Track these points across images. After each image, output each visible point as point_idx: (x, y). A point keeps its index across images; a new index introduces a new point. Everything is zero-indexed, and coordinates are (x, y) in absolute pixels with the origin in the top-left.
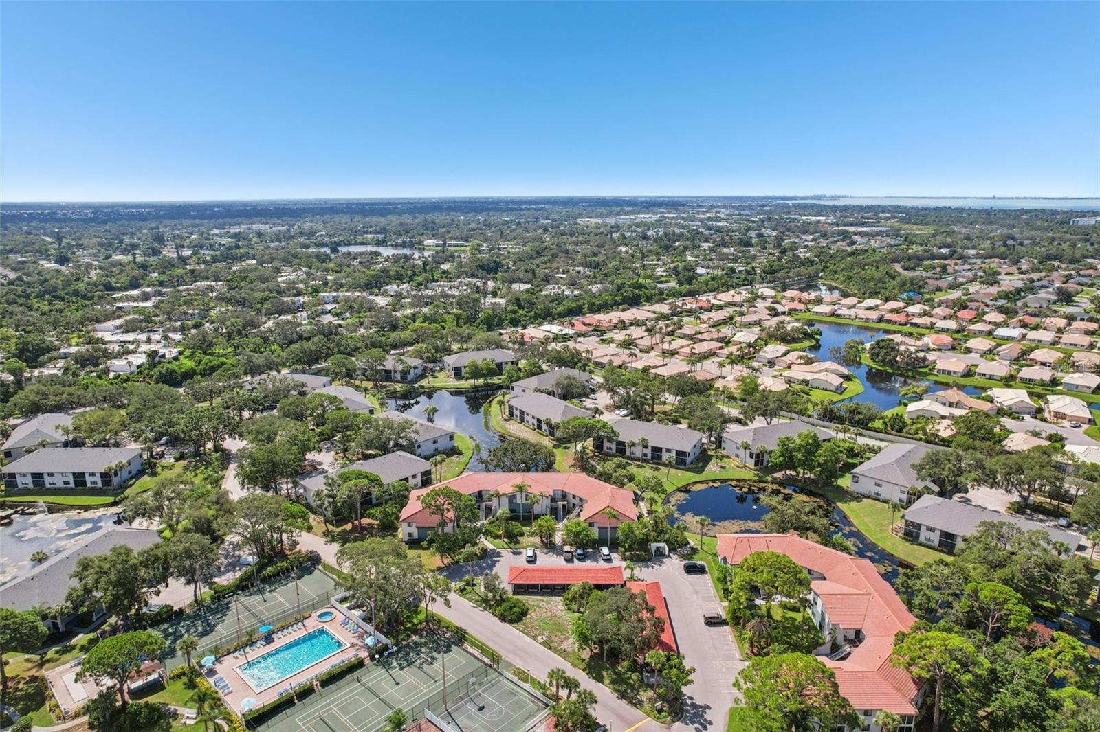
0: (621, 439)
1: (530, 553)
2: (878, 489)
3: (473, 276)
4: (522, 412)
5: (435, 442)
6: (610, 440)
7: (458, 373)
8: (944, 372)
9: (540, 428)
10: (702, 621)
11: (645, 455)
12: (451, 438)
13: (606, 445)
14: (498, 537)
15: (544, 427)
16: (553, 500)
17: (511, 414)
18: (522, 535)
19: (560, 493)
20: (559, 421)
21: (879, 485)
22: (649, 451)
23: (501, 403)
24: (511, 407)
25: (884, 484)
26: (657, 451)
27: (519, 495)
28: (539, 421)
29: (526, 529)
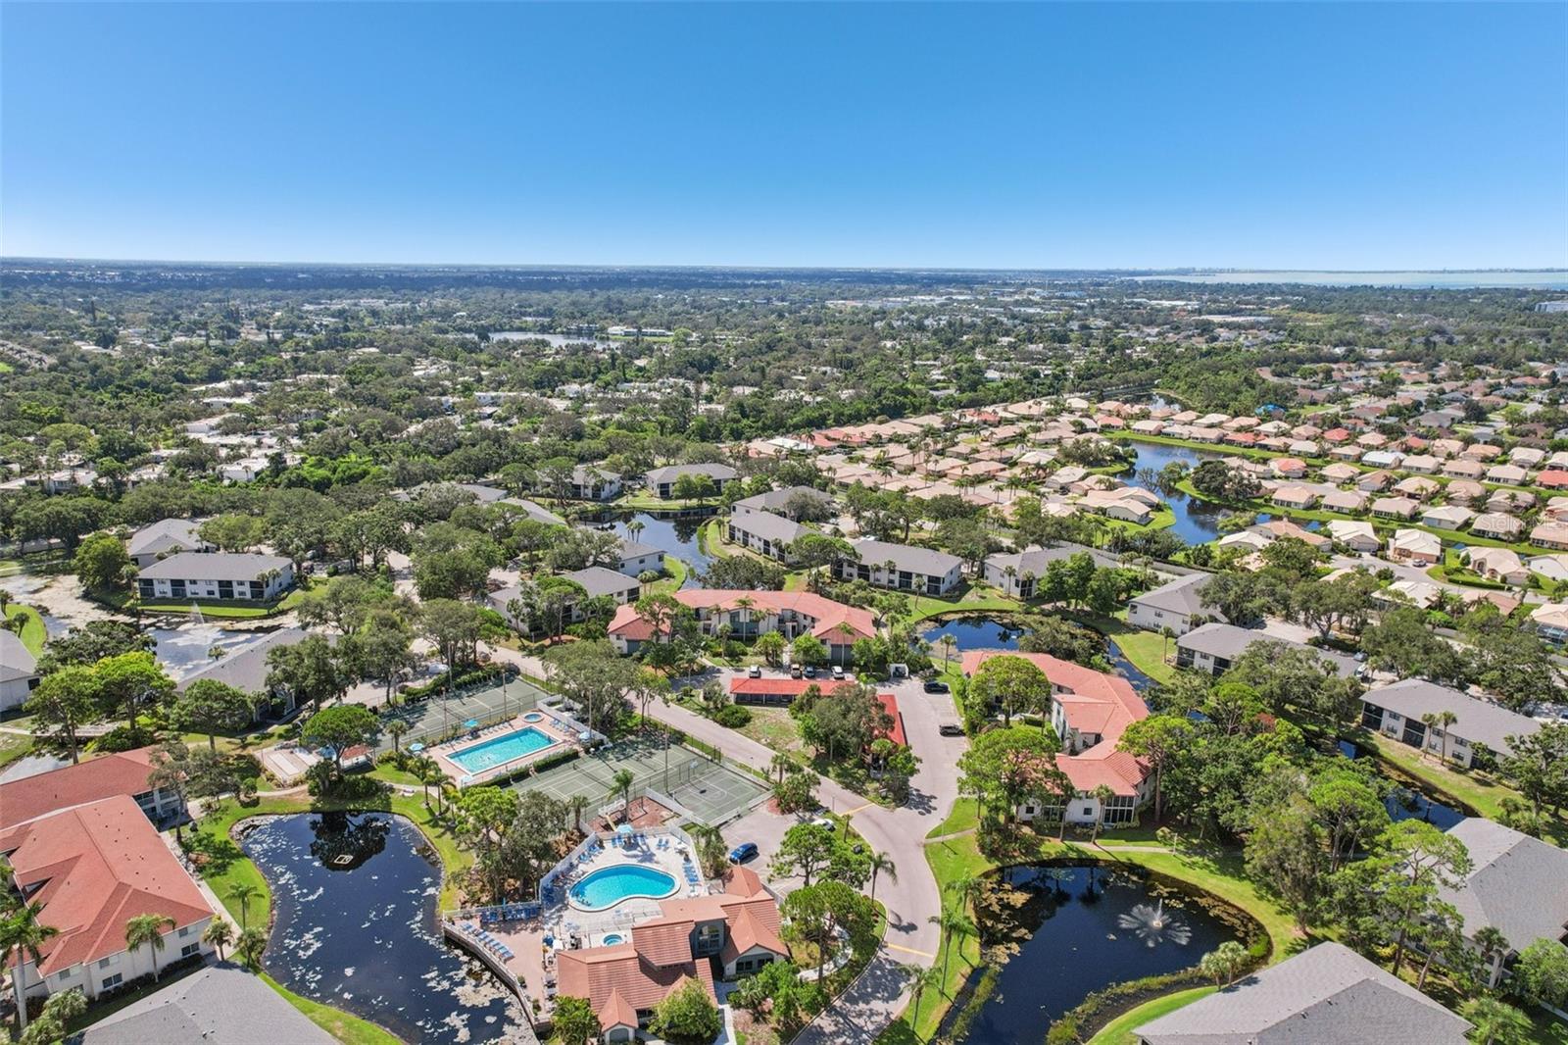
0: (863, 563)
1: (754, 668)
2: (1158, 620)
3: (679, 374)
4: (746, 534)
5: (642, 562)
6: (851, 564)
7: (664, 491)
8: (1282, 503)
9: (767, 552)
10: (938, 731)
11: (891, 581)
12: (661, 559)
13: (846, 570)
14: (718, 655)
15: (773, 550)
16: (781, 621)
17: (732, 537)
18: (745, 654)
19: (789, 614)
20: (790, 542)
21: (1159, 615)
22: (896, 577)
23: (720, 524)
24: (732, 528)
25: (1164, 613)
26: (906, 576)
27: (742, 612)
28: (766, 543)
29: (749, 650)
